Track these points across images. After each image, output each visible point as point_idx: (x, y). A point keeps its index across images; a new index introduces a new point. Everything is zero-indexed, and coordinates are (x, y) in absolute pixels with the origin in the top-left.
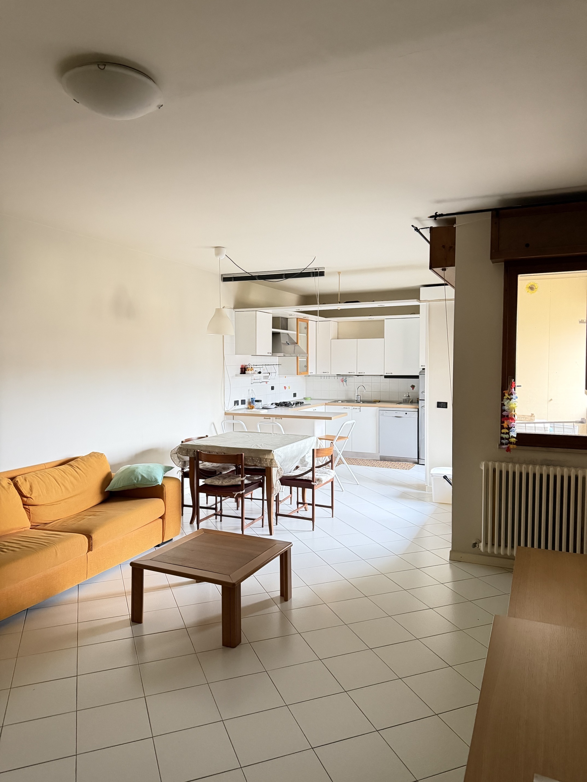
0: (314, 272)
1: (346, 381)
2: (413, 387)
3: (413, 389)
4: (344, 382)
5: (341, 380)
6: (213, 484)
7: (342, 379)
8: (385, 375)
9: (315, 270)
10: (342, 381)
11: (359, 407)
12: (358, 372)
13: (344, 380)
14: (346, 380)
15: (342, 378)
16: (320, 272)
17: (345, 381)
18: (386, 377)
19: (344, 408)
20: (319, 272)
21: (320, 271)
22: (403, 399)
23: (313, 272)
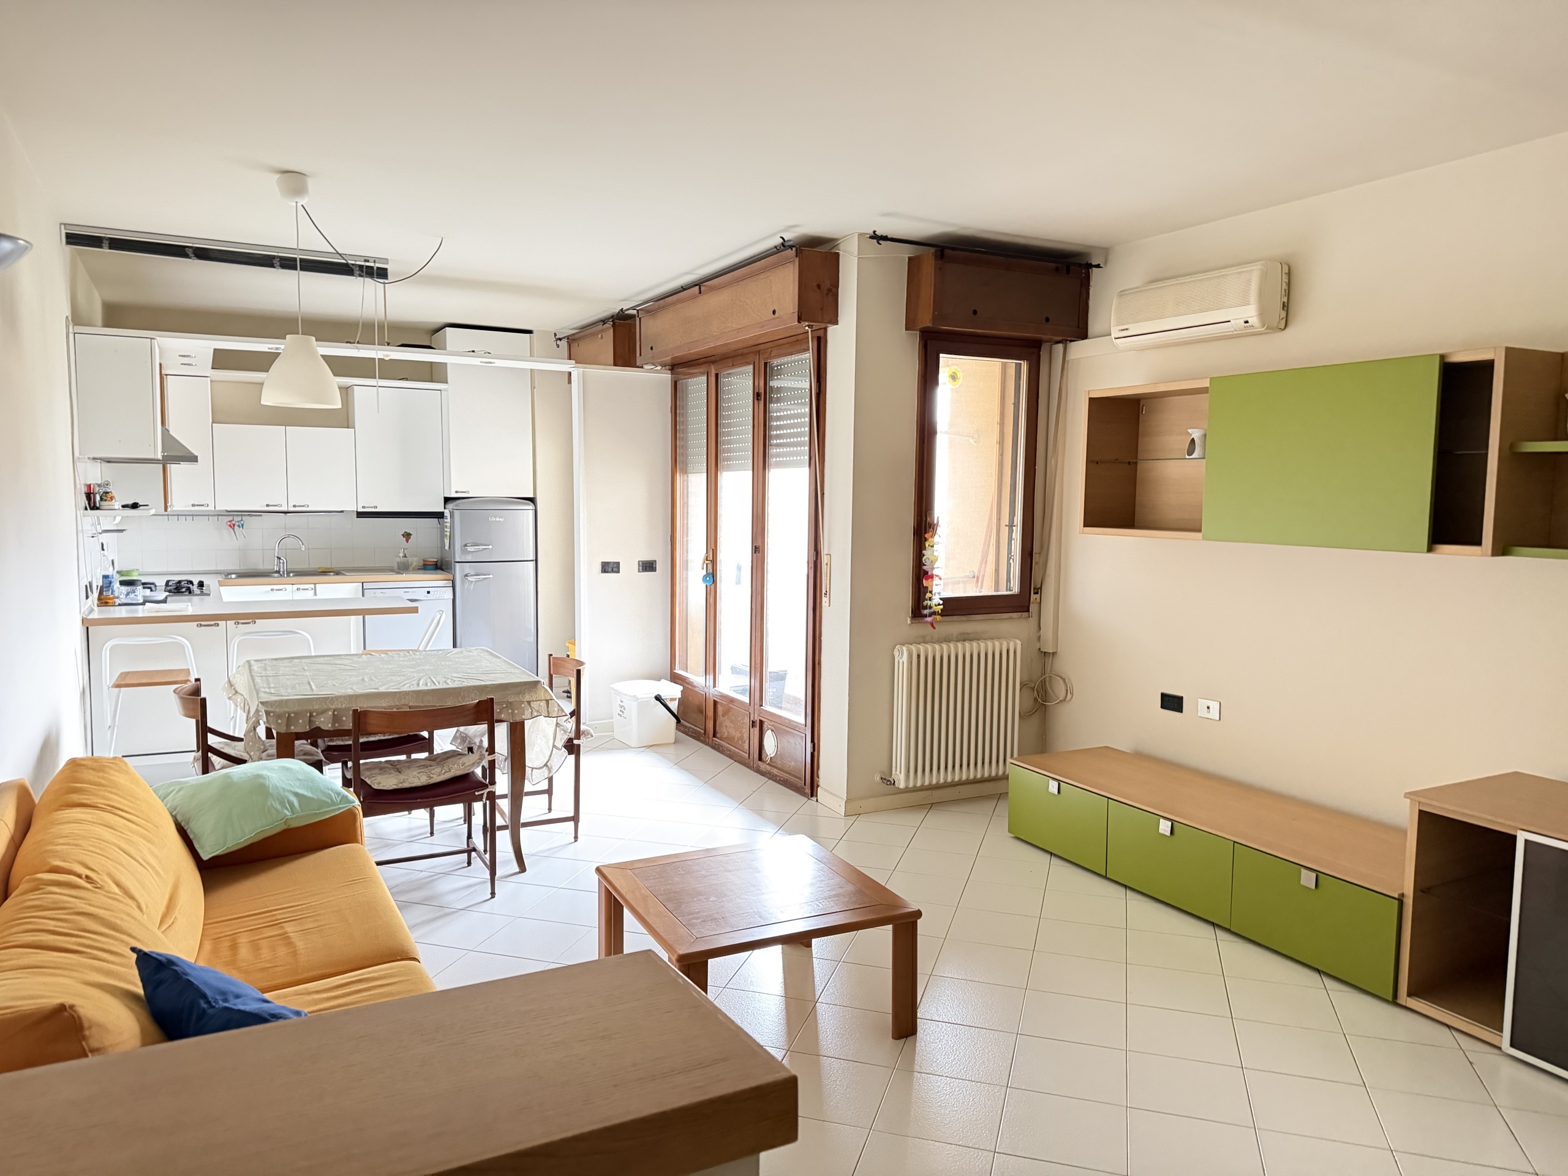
0: (363, 266)
1: (242, 525)
2: (407, 536)
3: (407, 541)
4: (236, 527)
5: (229, 523)
6: (406, 785)
7: (230, 521)
8: (359, 510)
9: (366, 261)
10: (230, 526)
11: (312, 586)
12: (291, 504)
13: (237, 524)
14: (242, 522)
15: (231, 518)
16: (377, 268)
17: (239, 526)
18: (360, 515)
19: (272, 590)
20: (375, 268)
21: (378, 265)
22: (398, 562)
23: (361, 267)
